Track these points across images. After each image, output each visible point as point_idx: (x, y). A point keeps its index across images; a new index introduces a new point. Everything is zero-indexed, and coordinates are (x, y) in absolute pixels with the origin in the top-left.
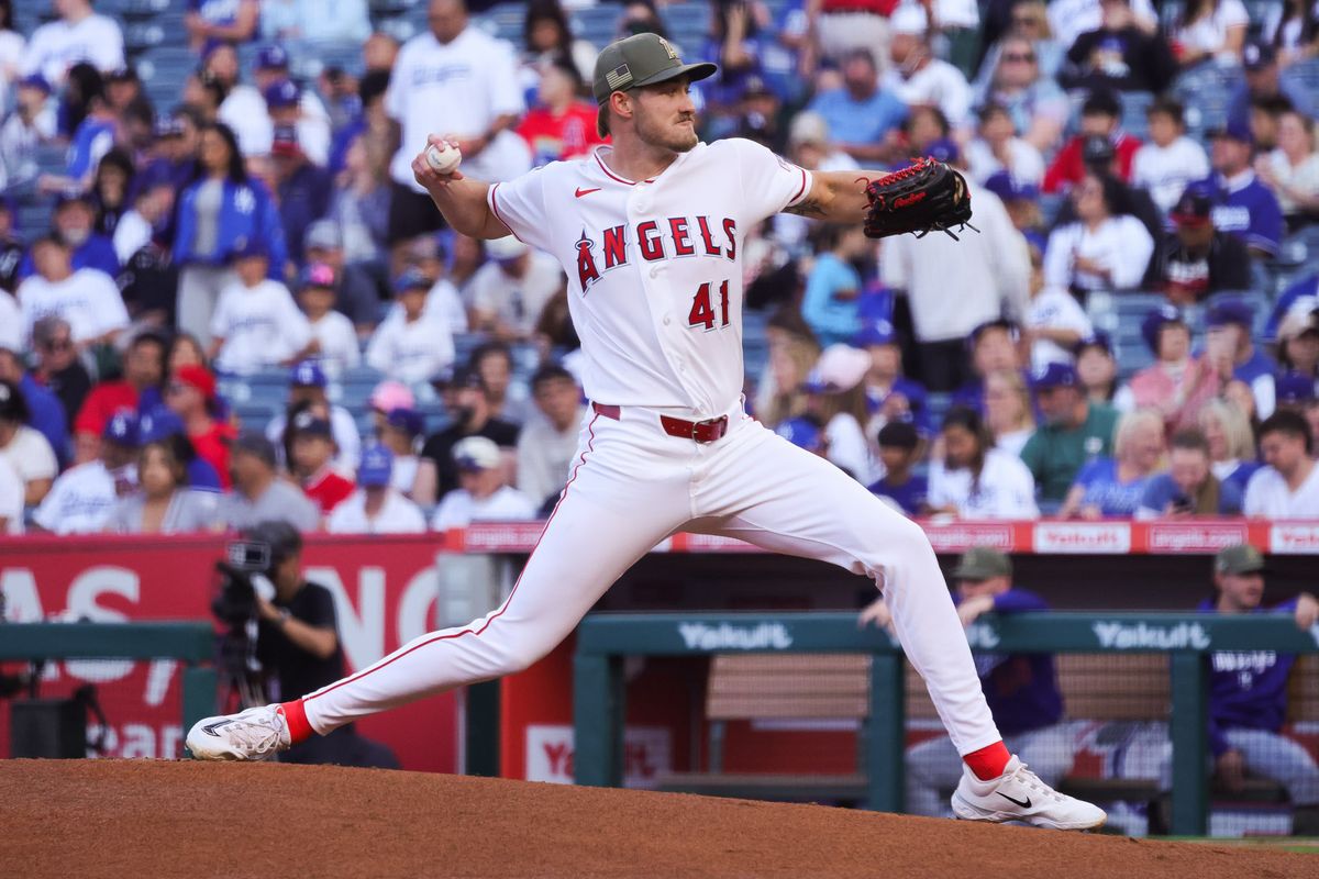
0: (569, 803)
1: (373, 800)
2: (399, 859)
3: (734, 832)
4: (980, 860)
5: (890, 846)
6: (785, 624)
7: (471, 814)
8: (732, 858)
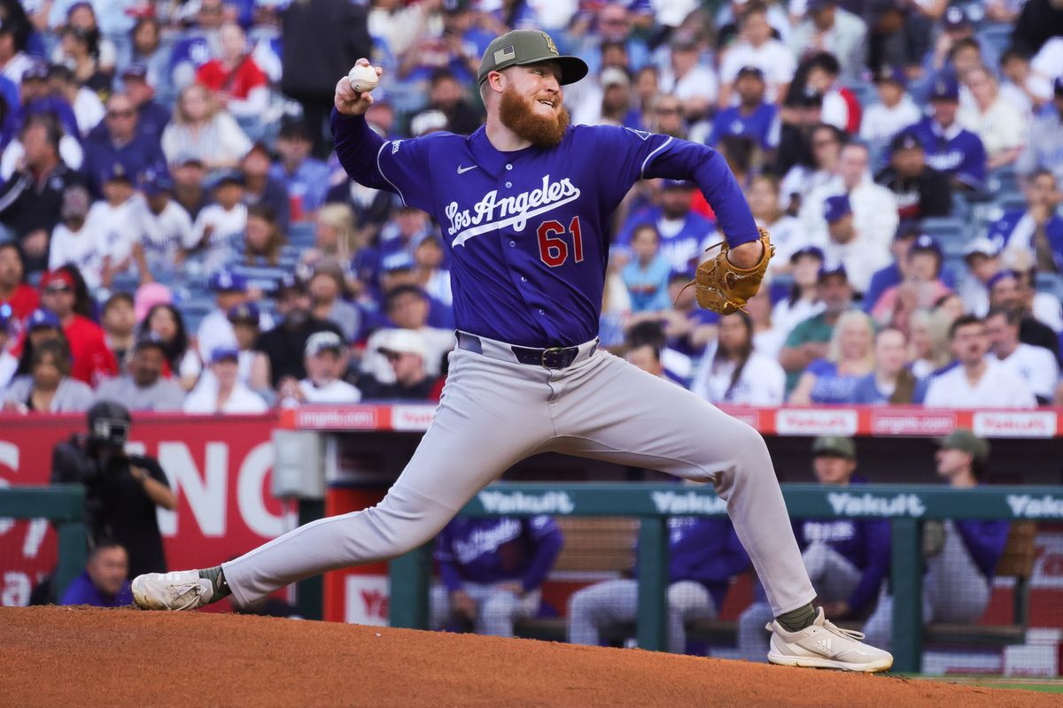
0: (434, 647)
1: (270, 644)
2: (294, 693)
3: (573, 672)
4: (779, 697)
5: (703, 685)
6: (569, 493)
7: (352, 655)
8: (572, 694)
